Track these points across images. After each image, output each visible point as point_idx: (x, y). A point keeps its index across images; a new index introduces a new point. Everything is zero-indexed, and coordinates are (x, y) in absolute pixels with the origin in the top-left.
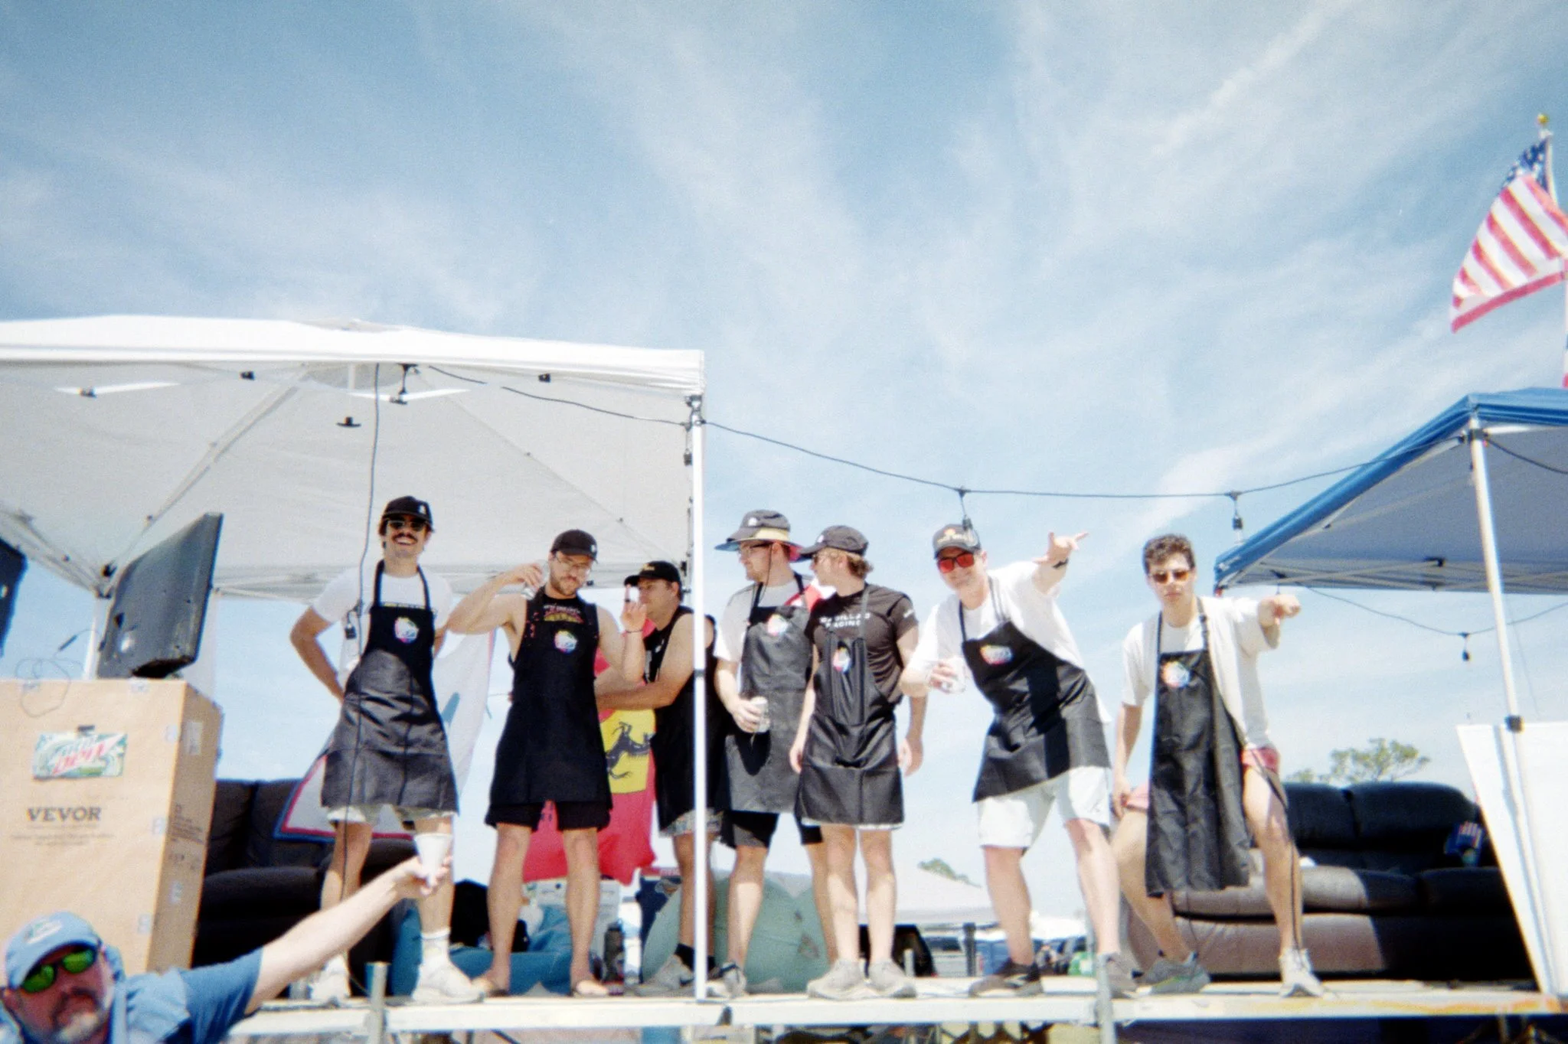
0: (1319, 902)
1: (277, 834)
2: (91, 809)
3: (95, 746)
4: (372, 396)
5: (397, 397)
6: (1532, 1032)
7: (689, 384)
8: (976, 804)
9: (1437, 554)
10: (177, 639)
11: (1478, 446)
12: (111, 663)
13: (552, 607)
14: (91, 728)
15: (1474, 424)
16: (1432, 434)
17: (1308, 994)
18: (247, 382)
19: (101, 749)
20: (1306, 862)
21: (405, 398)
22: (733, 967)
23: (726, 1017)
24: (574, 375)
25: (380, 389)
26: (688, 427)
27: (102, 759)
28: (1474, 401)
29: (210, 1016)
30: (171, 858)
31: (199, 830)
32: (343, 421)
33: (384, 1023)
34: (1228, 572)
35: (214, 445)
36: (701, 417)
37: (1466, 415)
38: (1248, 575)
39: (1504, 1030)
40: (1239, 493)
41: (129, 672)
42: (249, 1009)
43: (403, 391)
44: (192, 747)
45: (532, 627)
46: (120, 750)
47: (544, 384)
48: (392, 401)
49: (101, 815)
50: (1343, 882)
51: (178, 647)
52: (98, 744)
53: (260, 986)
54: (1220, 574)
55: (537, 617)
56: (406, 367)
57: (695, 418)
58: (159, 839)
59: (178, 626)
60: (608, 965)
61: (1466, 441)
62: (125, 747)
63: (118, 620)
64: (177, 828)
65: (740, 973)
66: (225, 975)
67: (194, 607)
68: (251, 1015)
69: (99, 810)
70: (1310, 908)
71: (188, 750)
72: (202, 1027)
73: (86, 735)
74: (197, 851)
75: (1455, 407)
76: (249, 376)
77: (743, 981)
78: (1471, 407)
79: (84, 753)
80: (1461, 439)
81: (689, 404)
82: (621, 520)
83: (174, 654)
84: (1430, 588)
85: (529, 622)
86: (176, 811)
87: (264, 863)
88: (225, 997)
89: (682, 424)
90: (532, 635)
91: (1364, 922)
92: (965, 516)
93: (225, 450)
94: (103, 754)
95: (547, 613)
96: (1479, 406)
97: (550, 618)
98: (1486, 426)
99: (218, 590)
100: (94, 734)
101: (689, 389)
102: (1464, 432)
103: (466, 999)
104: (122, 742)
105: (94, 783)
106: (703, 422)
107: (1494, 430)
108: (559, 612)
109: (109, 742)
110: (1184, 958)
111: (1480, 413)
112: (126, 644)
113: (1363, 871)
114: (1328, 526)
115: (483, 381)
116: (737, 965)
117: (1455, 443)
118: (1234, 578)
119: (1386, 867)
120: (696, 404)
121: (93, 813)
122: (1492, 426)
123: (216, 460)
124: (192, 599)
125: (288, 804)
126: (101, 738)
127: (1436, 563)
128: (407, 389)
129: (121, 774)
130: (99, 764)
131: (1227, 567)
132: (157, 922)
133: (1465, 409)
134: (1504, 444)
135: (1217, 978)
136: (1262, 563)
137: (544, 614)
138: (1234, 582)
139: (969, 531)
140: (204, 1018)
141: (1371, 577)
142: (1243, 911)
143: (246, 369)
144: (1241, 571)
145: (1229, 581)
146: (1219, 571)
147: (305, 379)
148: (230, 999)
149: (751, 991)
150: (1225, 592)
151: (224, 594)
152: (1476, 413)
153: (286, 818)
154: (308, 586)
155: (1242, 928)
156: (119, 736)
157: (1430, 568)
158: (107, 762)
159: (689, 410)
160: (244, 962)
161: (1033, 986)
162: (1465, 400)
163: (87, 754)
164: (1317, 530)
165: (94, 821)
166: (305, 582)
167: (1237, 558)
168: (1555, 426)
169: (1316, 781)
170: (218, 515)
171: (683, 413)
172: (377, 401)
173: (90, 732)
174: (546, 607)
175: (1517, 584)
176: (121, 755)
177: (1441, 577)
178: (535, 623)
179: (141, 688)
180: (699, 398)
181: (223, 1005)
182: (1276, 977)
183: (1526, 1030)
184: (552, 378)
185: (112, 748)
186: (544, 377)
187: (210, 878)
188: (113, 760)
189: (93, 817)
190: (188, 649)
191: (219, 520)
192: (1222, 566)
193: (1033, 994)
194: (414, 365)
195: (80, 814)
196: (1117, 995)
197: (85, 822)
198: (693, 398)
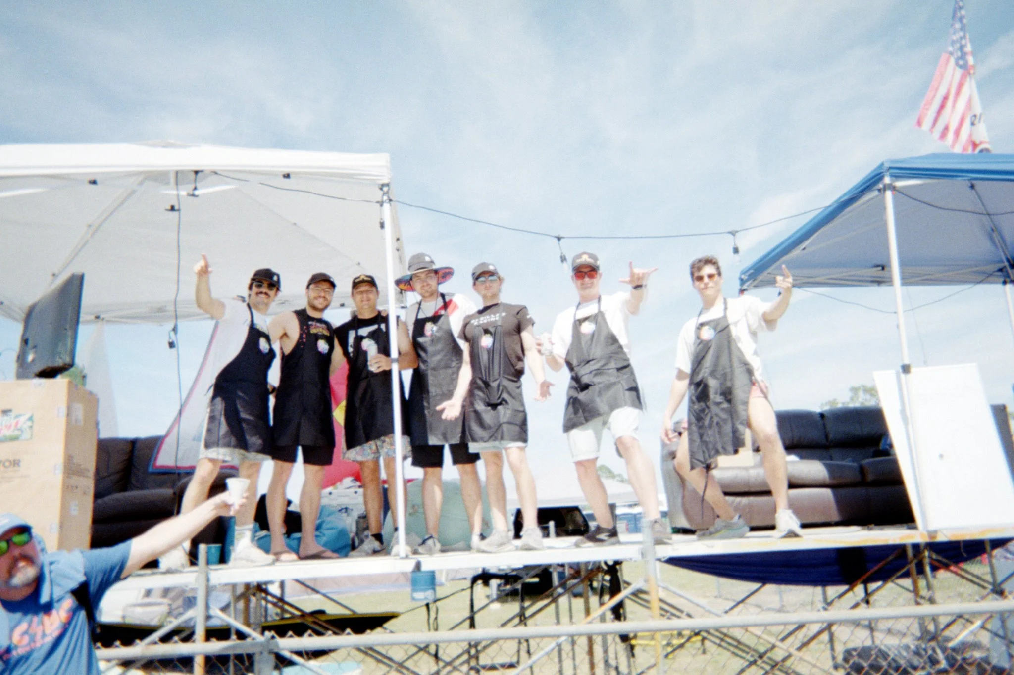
0: (800, 482)
1: (150, 469)
2: (14, 461)
3: (14, 422)
4: (175, 192)
5: (191, 193)
6: (927, 553)
7: (381, 176)
8: (566, 434)
9: (879, 263)
10: (60, 353)
11: (889, 194)
12: (23, 370)
13: (314, 323)
14: (10, 411)
15: (887, 180)
16: (863, 187)
17: (796, 536)
18: (93, 186)
19: (17, 423)
20: (793, 458)
21: (196, 193)
22: (431, 537)
23: (418, 566)
24: (306, 173)
25: (180, 187)
26: (381, 204)
27: (18, 429)
28: (887, 165)
29: (99, 579)
30: (68, 489)
31: (88, 471)
32: (169, 208)
33: (208, 580)
34: (747, 280)
35: (90, 226)
36: (388, 197)
37: (882, 174)
38: (761, 281)
39: (910, 553)
40: (737, 232)
41: (33, 375)
42: (123, 575)
43: (195, 189)
44: (76, 420)
45: (304, 336)
46: (29, 423)
47: (287, 180)
48: (189, 195)
49: (21, 464)
50: (815, 469)
51: (61, 358)
52: (15, 421)
53: (129, 563)
54: (742, 282)
55: (306, 329)
56: (196, 172)
57: (385, 198)
58: (58, 478)
59: (60, 344)
60: (358, 538)
61: (882, 192)
62: (33, 422)
63: (25, 342)
64: (71, 469)
65: (436, 541)
66: (109, 555)
67: (70, 333)
68: (125, 578)
69: (19, 461)
70: (792, 486)
71: (74, 421)
72: (94, 585)
73: (7, 415)
74: (89, 484)
75: (875, 170)
76: (94, 182)
77: (438, 546)
78: (885, 169)
79: (6, 426)
80: (879, 190)
81: (381, 189)
82: (359, 264)
83: (59, 362)
84: (876, 284)
85: (302, 332)
86: (69, 460)
87: (142, 488)
88: (109, 567)
89: (378, 202)
90: (304, 340)
91: (828, 492)
92: (562, 253)
93: (97, 230)
94: (19, 426)
95: (311, 327)
96: (890, 168)
97: (313, 331)
98: (894, 182)
99: (103, 319)
100: (13, 414)
101: (380, 180)
102: (881, 186)
103: (263, 563)
104: (31, 419)
105: (15, 444)
106: (390, 200)
107: (900, 184)
108: (318, 327)
109: (22, 419)
110: (732, 518)
111: (891, 173)
112: (30, 357)
113: (828, 462)
114: (804, 249)
115: (247, 179)
116: (433, 536)
117: (876, 193)
118: (751, 283)
119: (843, 460)
120: (385, 189)
121: (16, 463)
122: (897, 180)
123: (93, 234)
124: (68, 327)
125: (156, 451)
126: (17, 416)
127: (880, 268)
128: (198, 187)
129: (31, 438)
130: (17, 433)
131: (746, 277)
132: (62, 526)
133: (882, 171)
134: (904, 192)
135: (753, 529)
136: (769, 273)
137: (310, 327)
138: (751, 287)
139: (565, 262)
140: (95, 580)
141: (842, 280)
142: (753, 490)
143: (92, 178)
144: (754, 280)
145: (748, 286)
146: (741, 280)
147: (141, 183)
148: (112, 569)
149: (443, 551)
150: (745, 293)
151: (108, 321)
152: (888, 173)
153: (156, 459)
154: (160, 314)
155: (752, 499)
156: (28, 416)
157: (876, 272)
158: (22, 431)
159: (381, 193)
160: (120, 548)
161: (613, 540)
162: (882, 164)
163: (9, 427)
164: (797, 252)
165: (16, 468)
166: (158, 312)
167: (751, 271)
168: (938, 179)
169: (840, 406)
170: (80, 274)
171: (378, 195)
172: (178, 195)
173: (10, 413)
174: (310, 323)
175: (931, 280)
176: (31, 427)
177: (884, 277)
178: (306, 333)
179: (40, 385)
180: (387, 185)
181: (107, 574)
182: (772, 527)
183: (923, 552)
184: (291, 176)
185: (25, 423)
186: (286, 175)
187: (99, 501)
188: (25, 429)
189: (16, 465)
190: (68, 360)
191: (81, 278)
192: (743, 276)
193: (614, 544)
194: (202, 171)
195: (7, 464)
196: (659, 542)
197: (11, 469)
198: (383, 185)
